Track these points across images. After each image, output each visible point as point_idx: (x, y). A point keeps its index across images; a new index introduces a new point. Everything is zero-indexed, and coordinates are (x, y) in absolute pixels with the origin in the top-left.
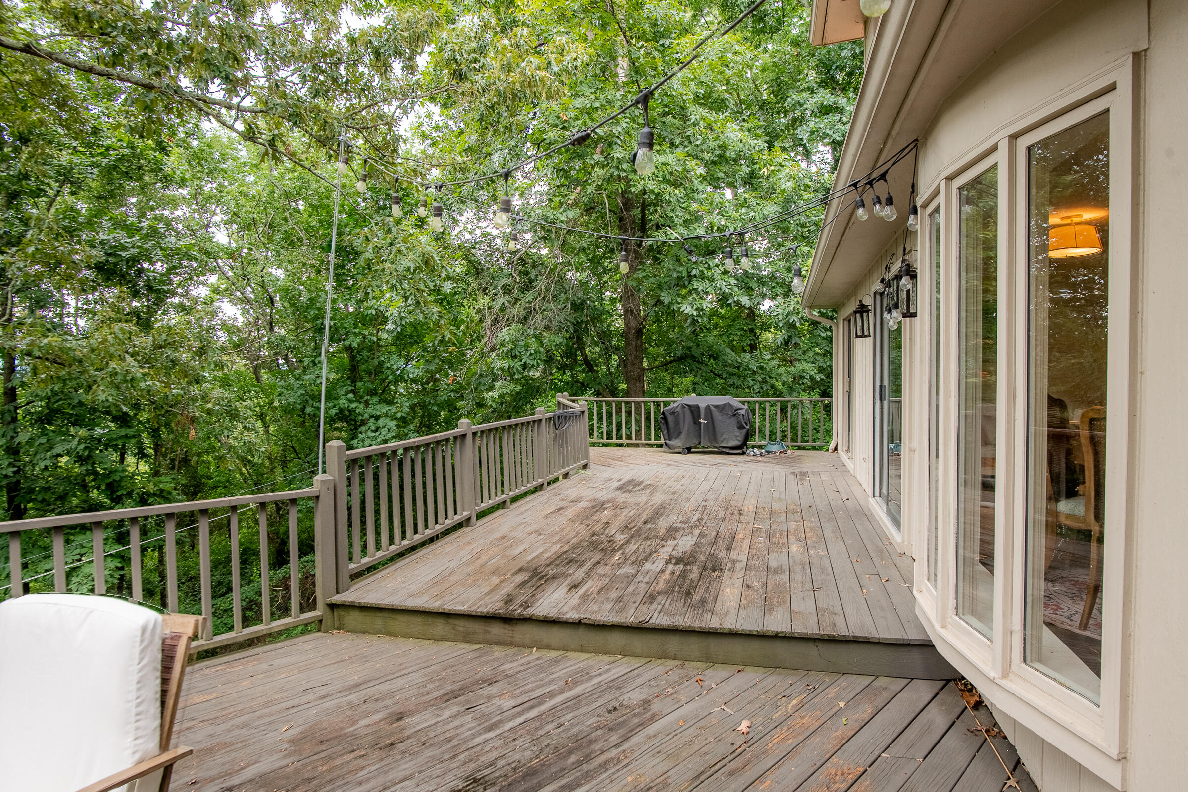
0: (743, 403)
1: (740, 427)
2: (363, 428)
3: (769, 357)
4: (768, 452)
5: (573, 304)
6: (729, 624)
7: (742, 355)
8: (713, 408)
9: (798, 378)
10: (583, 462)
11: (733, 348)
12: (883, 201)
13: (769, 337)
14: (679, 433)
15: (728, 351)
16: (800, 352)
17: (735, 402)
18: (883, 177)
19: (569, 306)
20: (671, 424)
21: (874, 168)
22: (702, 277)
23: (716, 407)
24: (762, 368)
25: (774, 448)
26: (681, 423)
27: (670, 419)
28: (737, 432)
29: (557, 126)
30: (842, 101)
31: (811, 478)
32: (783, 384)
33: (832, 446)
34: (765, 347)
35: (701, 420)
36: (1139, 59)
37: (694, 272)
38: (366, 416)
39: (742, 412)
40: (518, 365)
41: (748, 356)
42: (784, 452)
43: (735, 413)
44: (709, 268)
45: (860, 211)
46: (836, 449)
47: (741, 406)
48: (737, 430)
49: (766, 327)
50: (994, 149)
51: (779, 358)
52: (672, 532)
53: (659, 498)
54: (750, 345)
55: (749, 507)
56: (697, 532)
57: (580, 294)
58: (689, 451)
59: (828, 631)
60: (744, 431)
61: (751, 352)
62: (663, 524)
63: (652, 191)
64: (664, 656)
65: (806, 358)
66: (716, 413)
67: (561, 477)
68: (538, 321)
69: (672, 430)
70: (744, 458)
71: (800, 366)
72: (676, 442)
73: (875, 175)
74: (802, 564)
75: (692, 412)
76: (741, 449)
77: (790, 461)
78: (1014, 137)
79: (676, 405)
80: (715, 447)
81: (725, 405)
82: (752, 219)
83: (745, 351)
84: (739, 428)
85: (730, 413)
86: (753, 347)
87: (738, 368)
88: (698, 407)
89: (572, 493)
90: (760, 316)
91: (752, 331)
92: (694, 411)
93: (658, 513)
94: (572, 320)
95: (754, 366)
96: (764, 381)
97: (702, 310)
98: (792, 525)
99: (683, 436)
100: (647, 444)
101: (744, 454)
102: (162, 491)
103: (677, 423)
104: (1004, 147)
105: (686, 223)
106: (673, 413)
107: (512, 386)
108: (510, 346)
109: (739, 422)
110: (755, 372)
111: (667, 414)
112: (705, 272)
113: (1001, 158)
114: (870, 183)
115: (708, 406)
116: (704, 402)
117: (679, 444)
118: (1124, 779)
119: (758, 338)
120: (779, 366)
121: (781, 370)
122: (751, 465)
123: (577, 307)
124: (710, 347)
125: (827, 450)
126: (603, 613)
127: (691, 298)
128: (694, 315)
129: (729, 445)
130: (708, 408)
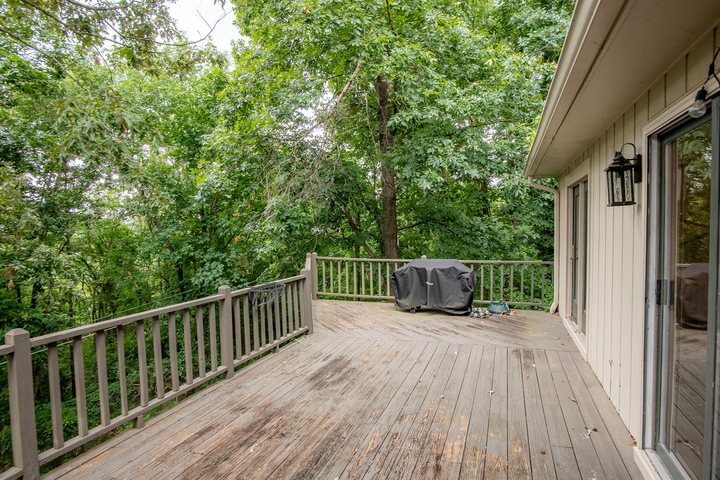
0: (468, 265)
1: (465, 290)
3: (496, 220)
4: (491, 312)
5: (336, 178)
7: (474, 218)
8: (438, 272)
10: (302, 330)
13: (499, 204)
14: (408, 293)
15: (464, 215)
17: (459, 264)
19: (333, 179)
20: (401, 285)
22: (437, 154)
23: (442, 270)
24: (490, 229)
25: (497, 308)
26: (410, 285)
27: (400, 280)
28: (461, 294)
29: (302, 19)
30: (555, 17)
31: (537, 363)
33: (553, 308)
34: (494, 211)
35: (428, 283)
37: (429, 151)
39: (467, 276)
41: (480, 219)
42: (507, 313)
43: (460, 276)
46: (557, 310)
47: (466, 269)
48: (461, 292)
49: (494, 198)
54: (483, 210)
57: (342, 170)
58: (417, 310)
60: (469, 294)
61: (482, 216)
65: (525, 220)
66: (442, 276)
69: (401, 290)
70: (468, 319)
71: (521, 227)
72: (406, 302)
75: (419, 275)
76: (465, 310)
79: (407, 266)
80: (441, 308)
81: (450, 268)
82: (481, 104)
83: (477, 215)
84: (463, 290)
85: (455, 276)
86: (485, 212)
87: (471, 229)
88: (424, 270)
90: (490, 189)
91: (484, 199)
92: (422, 273)
94: (335, 191)
95: (483, 227)
97: (437, 183)
99: (411, 296)
100: (384, 299)
101: (467, 314)
102: (34, 319)
103: (406, 284)
105: (421, 106)
106: (402, 275)
108: (277, 212)
109: (463, 285)
111: (397, 275)
115: (435, 269)
116: (431, 265)
117: (409, 304)
119: (489, 205)
122: (473, 334)
123: (339, 180)
125: (548, 311)
127: (427, 173)
128: (429, 188)
129: (454, 306)
130: (434, 271)
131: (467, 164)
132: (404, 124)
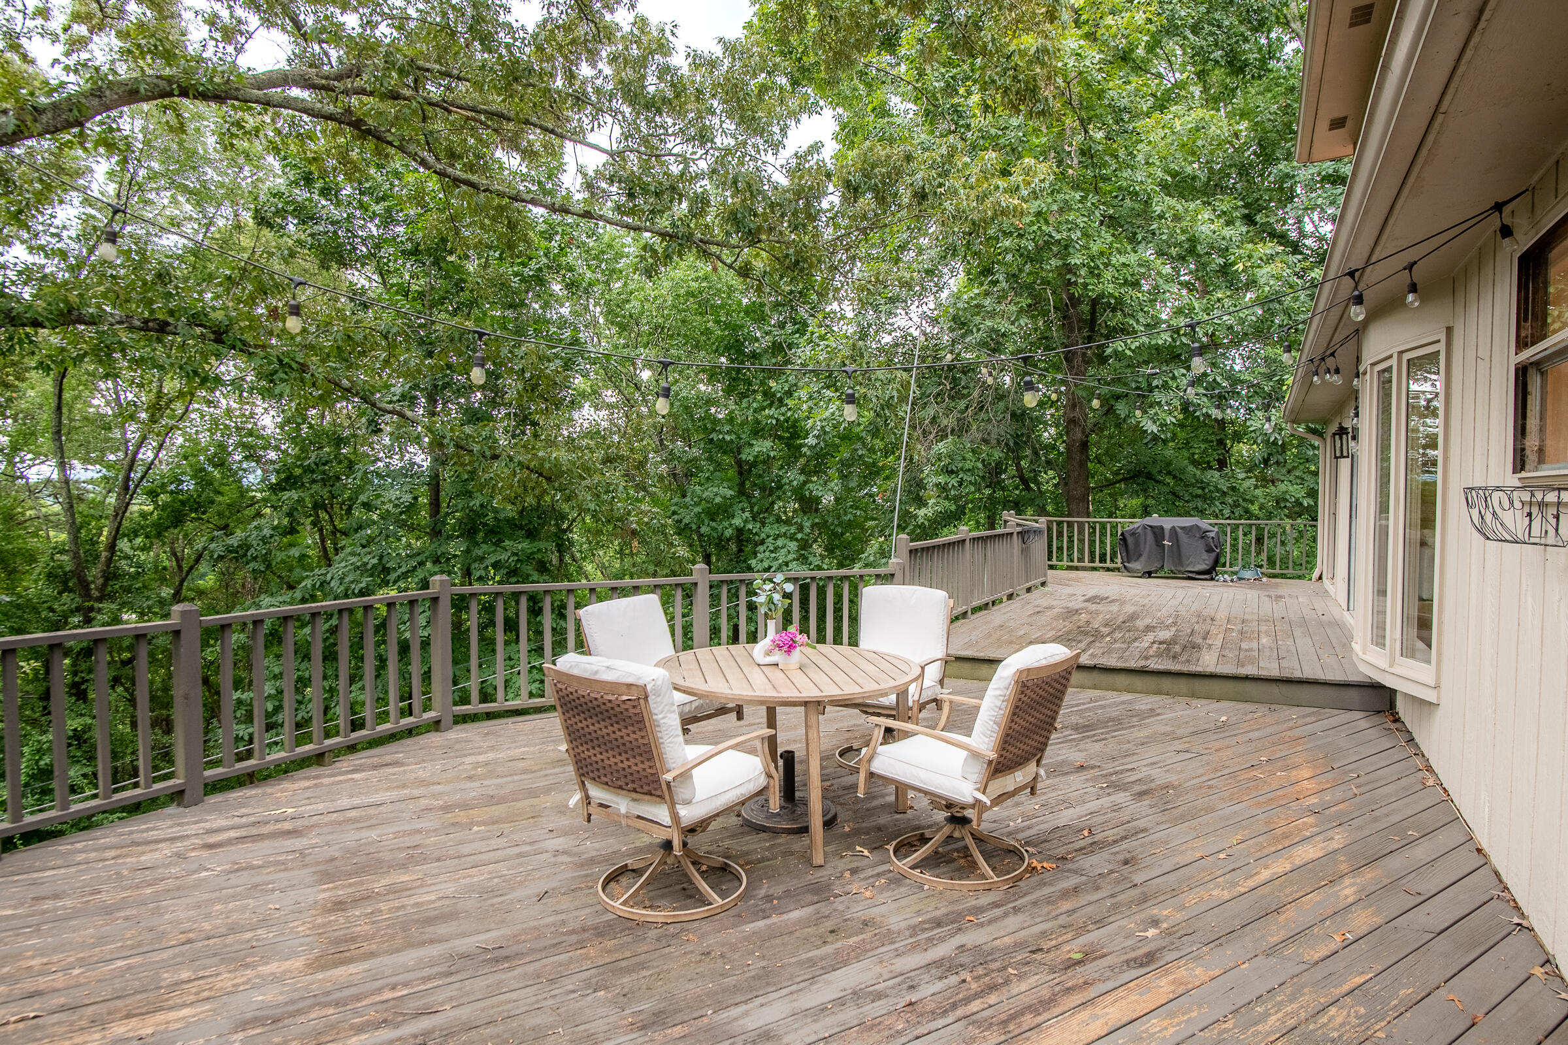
0: (1213, 525)
1: (1209, 550)
2: (761, 548)
3: (1243, 475)
4: (1240, 579)
5: (1013, 415)
6: (1211, 669)
7: (1208, 473)
8: (1178, 530)
9: (1279, 501)
10: (1042, 579)
11: (1194, 463)
12: (1332, 371)
13: (1243, 449)
14: (1140, 555)
15: (1191, 468)
16: (1284, 471)
17: (1204, 524)
18: (1332, 354)
19: (1008, 417)
20: (1130, 546)
21: (1327, 348)
23: (1182, 528)
24: (1233, 489)
25: (1248, 574)
26: (1142, 545)
27: (1130, 540)
28: (1205, 556)
29: (1011, 233)
31: (1287, 599)
32: (1261, 509)
33: (1316, 575)
34: (1238, 462)
35: (1165, 543)
36: (1449, 330)
37: (1155, 383)
38: (763, 536)
39: (1212, 534)
40: (954, 482)
41: (1217, 474)
42: (1259, 579)
43: (1203, 534)
44: (1174, 378)
45: (1315, 378)
46: (1320, 578)
47: (1211, 528)
48: (1204, 553)
49: (1238, 438)
50: (1391, 357)
51: (1256, 477)
52: (1149, 628)
53: (1129, 609)
54: (1219, 461)
55: (1222, 615)
56: (1174, 629)
58: (1149, 574)
59: (1287, 674)
60: (1214, 554)
61: (1220, 469)
62: (1141, 624)
63: (1111, 295)
64: (1159, 692)
65: (1291, 478)
66: (1183, 537)
67: (1005, 599)
68: (975, 433)
69: (1131, 552)
70: (1212, 583)
71: (1282, 487)
72: (1135, 566)
73: (1328, 353)
74: (1271, 648)
75: (1155, 534)
76: (1209, 574)
77: (1265, 587)
78: (1401, 353)
79: (1136, 526)
80: (1180, 572)
81: (1192, 527)
83: (1211, 468)
84: (1207, 552)
85: (1198, 536)
86: (1222, 464)
87: (1203, 488)
88: (1162, 528)
89: (1044, 602)
91: (1221, 442)
92: (1158, 532)
93: (1133, 617)
94: (1012, 432)
95: (1224, 485)
96: (1236, 505)
97: (1166, 425)
98: (1263, 628)
99: (1143, 559)
100: (1104, 568)
101: (1212, 579)
103: (1137, 544)
104: (1395, 356)
106: (1133, 534)
107: (947, 503)
108: (948, 460)
109: (1207, 545)
110: (1224, 494)
111: (1127, 535)
112: (1170, 382)
113: (1394, 362)
114: (1323, 359)
115: (1173, 527)
116: (1168, 523)
117: (1139, 567)
118: (1438, 698)
119: (1227, 452)
120: (1256, 487)
121: (1258, 492)
122: (1221, 589)
123: (1017, 417)
124: (1169, 464)
125: (1309, 579)
126: (1113, 662)
127: (1152, 412)
128: (1155, 431)
129: (1196, 569)
130: (1173, 529)
131: (1205, 399)
132: (1128, 352)
